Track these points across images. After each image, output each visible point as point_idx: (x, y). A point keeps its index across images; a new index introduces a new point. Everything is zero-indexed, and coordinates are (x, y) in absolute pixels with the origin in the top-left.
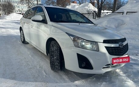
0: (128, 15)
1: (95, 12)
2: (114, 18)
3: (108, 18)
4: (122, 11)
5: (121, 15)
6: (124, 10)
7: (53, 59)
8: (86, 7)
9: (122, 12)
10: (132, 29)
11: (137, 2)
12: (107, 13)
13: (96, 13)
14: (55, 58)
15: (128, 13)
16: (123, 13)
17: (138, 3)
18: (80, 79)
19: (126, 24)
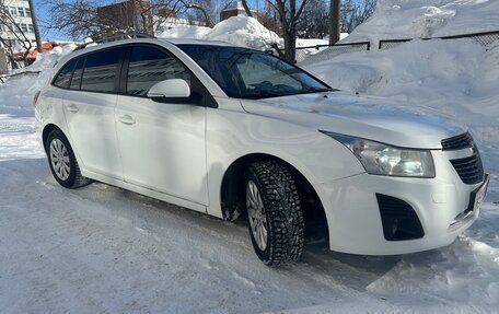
0: (384, 51)
1: (274, 45)
2: (343, 64)
3: (325, 62)
4: (363, 37)
5: (363, 51)
6: (371, 36)
7: (282, 225)
8: (239, 31)
9: (365, 41)
10: (408, 94)
11: (403, 9)
12: (317, 47)
13: (279, 50)
14: (291, 220)
15: (383, 44)
16: (368, 43)
17: (406, 11)
18: (374, 275)
19: (383, 80)
